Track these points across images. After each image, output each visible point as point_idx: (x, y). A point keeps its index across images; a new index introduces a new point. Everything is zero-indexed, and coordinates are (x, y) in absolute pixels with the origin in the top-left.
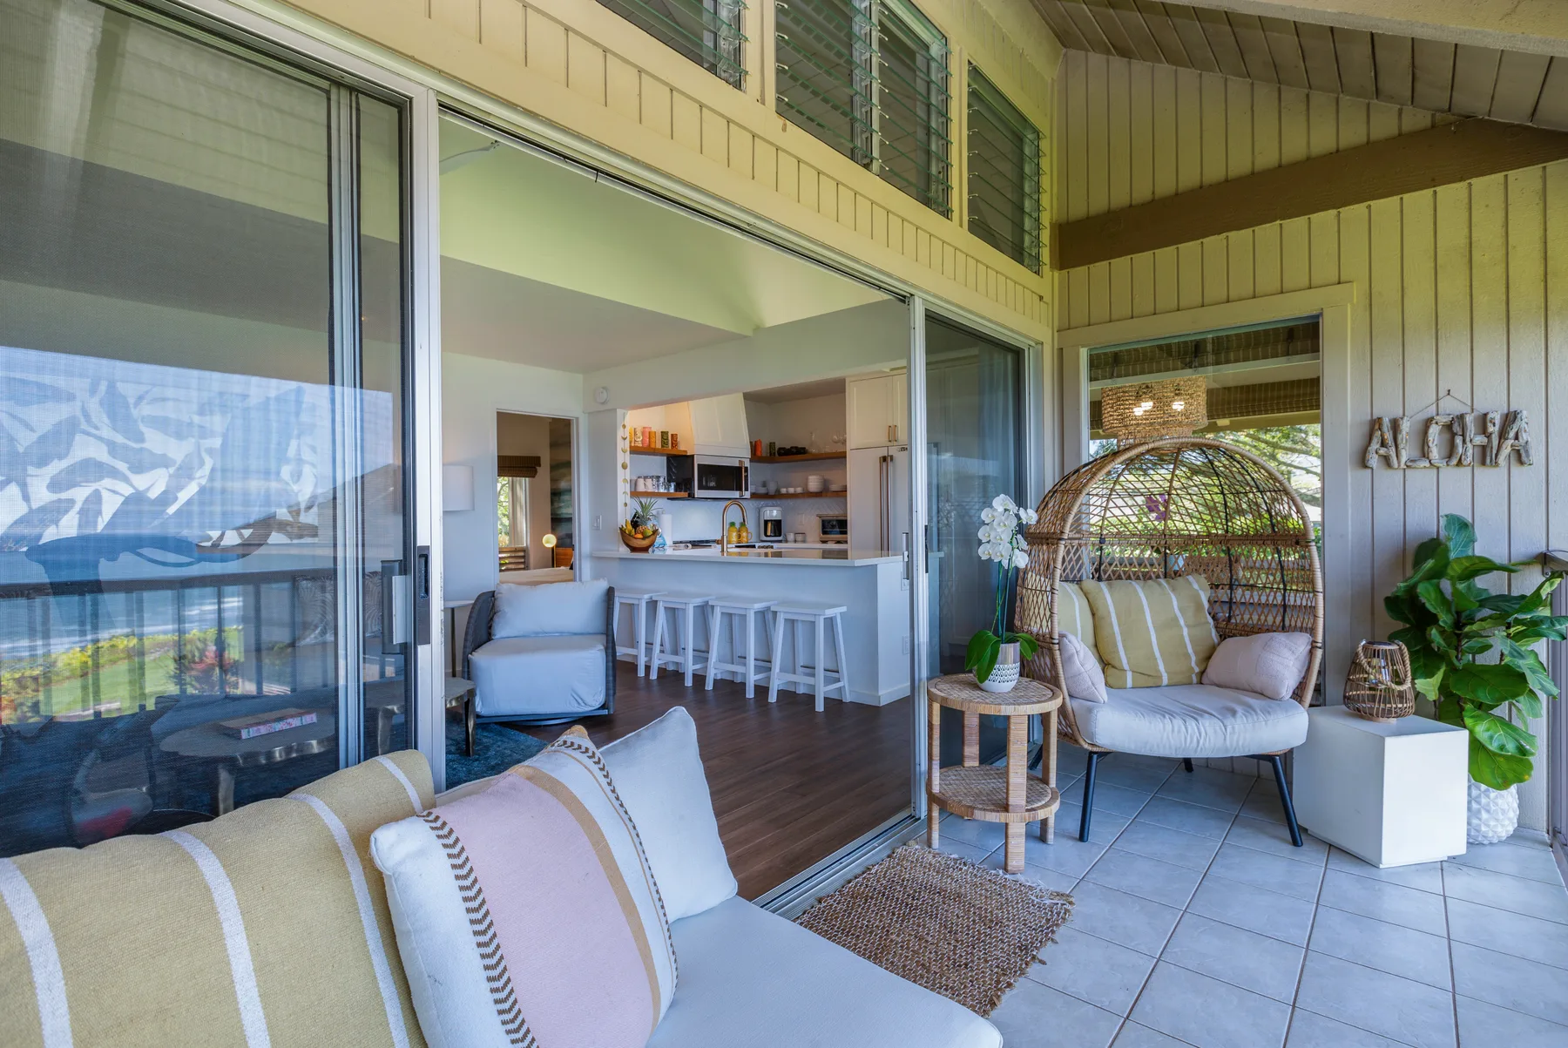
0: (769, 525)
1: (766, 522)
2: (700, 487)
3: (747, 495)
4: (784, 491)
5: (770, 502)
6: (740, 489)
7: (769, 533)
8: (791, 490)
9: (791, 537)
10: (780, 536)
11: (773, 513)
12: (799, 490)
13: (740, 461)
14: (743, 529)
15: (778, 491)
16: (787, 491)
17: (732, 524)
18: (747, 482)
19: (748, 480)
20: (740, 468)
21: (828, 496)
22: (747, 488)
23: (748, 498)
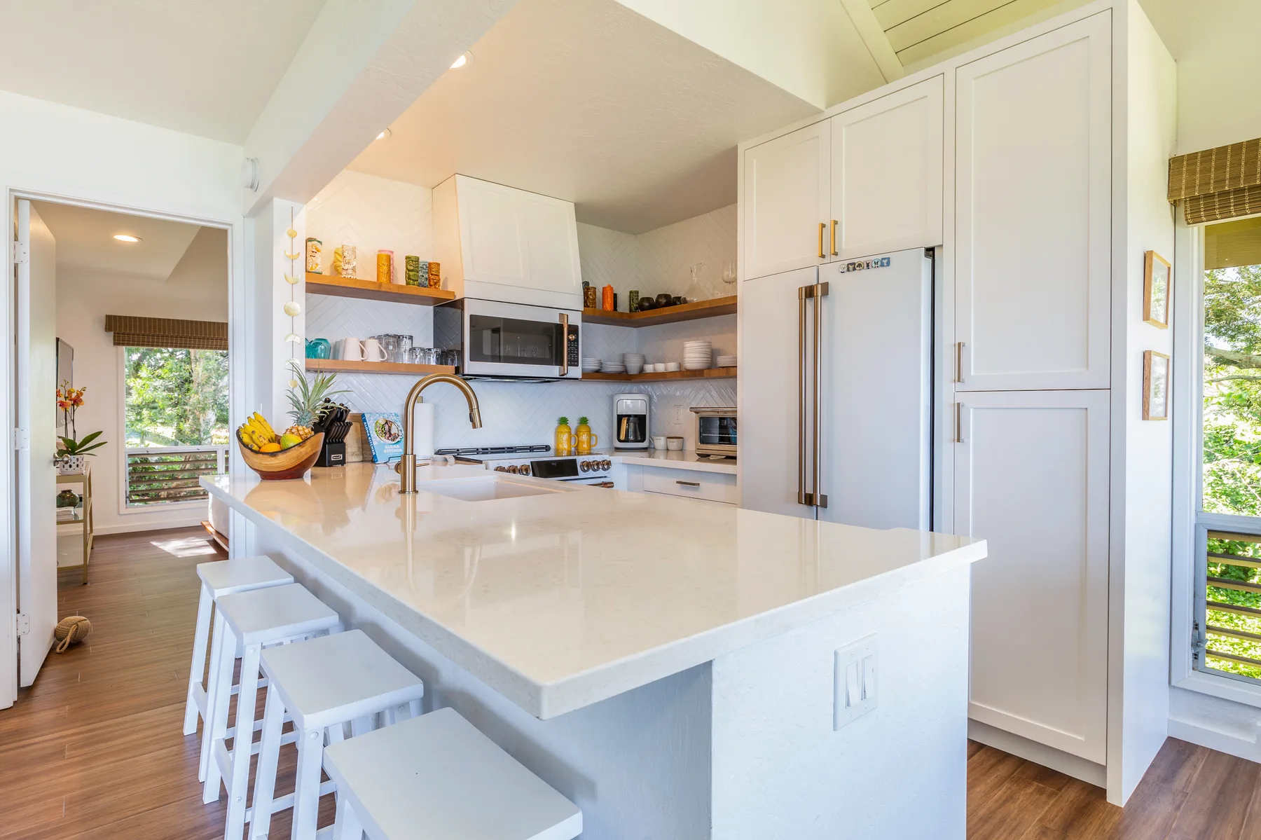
0: (624, 421)
1: (620, 418)
2: (477, 356)
3: (575, 372)
4: (649, 368)
5: (627, 387)
6: (561, 364)
7: (622, 437)
8: (660, 367)
9: (660, 443)
10: (643, 440)
11: (632, 403)
12: (672, 367)
13: (561, 315)
14: (583, 429)
15: (642, 370)
16: (654, 369)
17: (563, 421)
18: (574, 351)
19: (577, 348)
20: (561, 326)
21: (710, 378)
22: (574, 361)
23: (577, 379)
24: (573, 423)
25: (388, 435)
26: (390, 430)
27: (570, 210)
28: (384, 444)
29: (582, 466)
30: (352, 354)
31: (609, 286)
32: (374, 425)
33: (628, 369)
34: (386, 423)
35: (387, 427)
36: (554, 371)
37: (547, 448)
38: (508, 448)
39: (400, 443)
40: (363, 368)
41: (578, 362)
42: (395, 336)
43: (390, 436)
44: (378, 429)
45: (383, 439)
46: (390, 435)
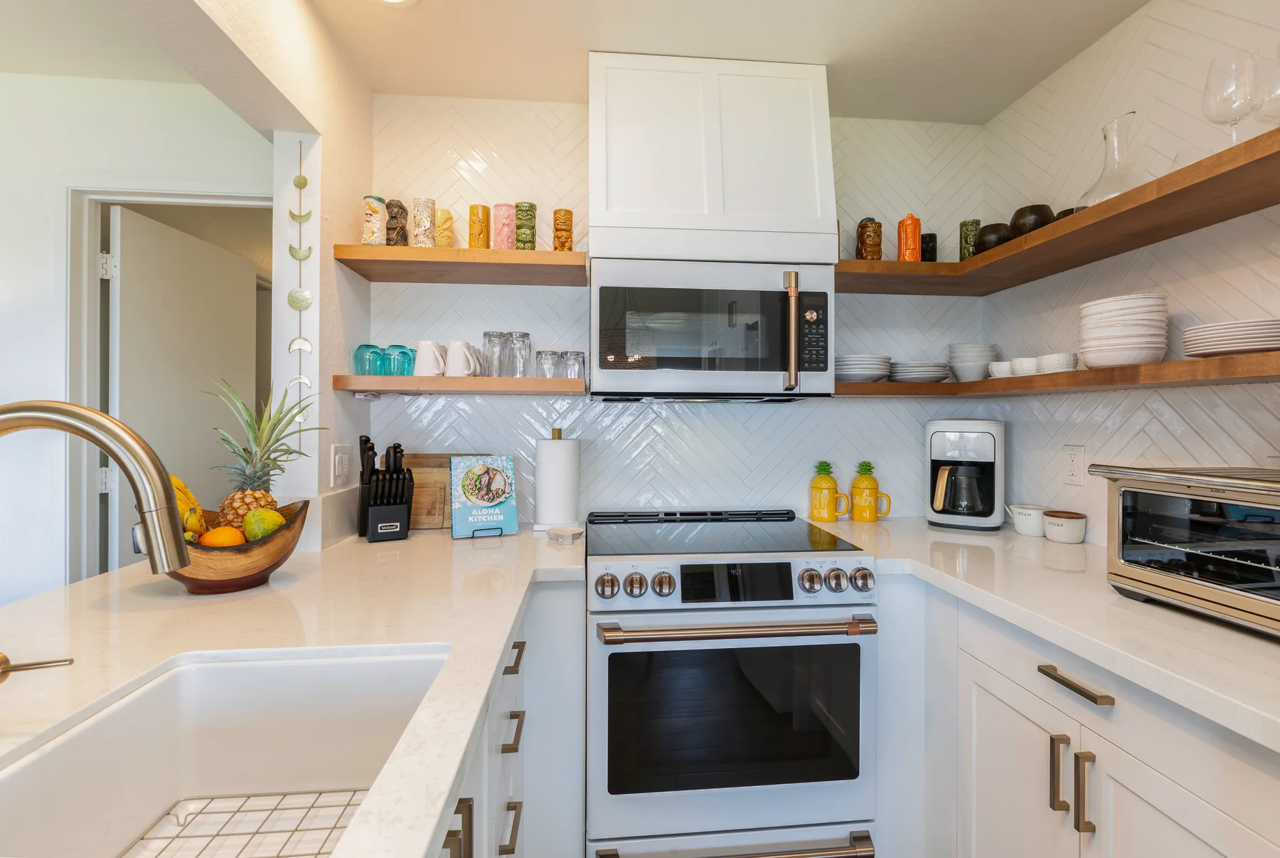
0: (945, 473)
2: (614, 360)
3: (812, 381)
4: (1001, 370)
5: (956, 407)
6: (785, 367)
7: (941, 504)
8: (1026, 366)
9: (1028, 521)
10: (987, 512)
11: (963, 438)
12: (1054, 363)
13: (787, 275)
14: (865, 483)
15: (987, 375)
16: (1013, 371)
17: (824, 469)
18: (818, 342)
19: (825, 336)
20: (784, 296)
21: (1158, 385)
22: (818, 362)
23: (828, 395)
24: (845, 473)
25: (484, 492)
26: (489, 484)
27: (815, 82)
28: (471, 509)
29: (801, 578)
30: (425, 366)
31: (912, 217)
32: (462, 476)
33: (960, 373)
34: (487, 472)
35: (485, 479)
36: (774, 381)
37: (789, 516)
38: (713, 514)
39: (502, 506)
40: (440, 388)
41: (825, 362)
42: (501, 335)
43: (487, 494)
44: (468, 482)
45: (473, 498)
46: (489, 490)
